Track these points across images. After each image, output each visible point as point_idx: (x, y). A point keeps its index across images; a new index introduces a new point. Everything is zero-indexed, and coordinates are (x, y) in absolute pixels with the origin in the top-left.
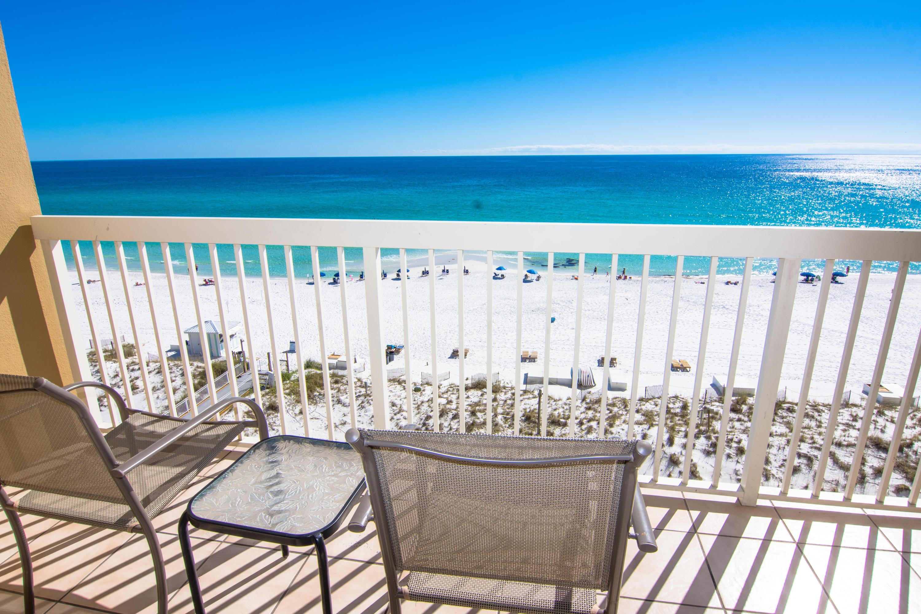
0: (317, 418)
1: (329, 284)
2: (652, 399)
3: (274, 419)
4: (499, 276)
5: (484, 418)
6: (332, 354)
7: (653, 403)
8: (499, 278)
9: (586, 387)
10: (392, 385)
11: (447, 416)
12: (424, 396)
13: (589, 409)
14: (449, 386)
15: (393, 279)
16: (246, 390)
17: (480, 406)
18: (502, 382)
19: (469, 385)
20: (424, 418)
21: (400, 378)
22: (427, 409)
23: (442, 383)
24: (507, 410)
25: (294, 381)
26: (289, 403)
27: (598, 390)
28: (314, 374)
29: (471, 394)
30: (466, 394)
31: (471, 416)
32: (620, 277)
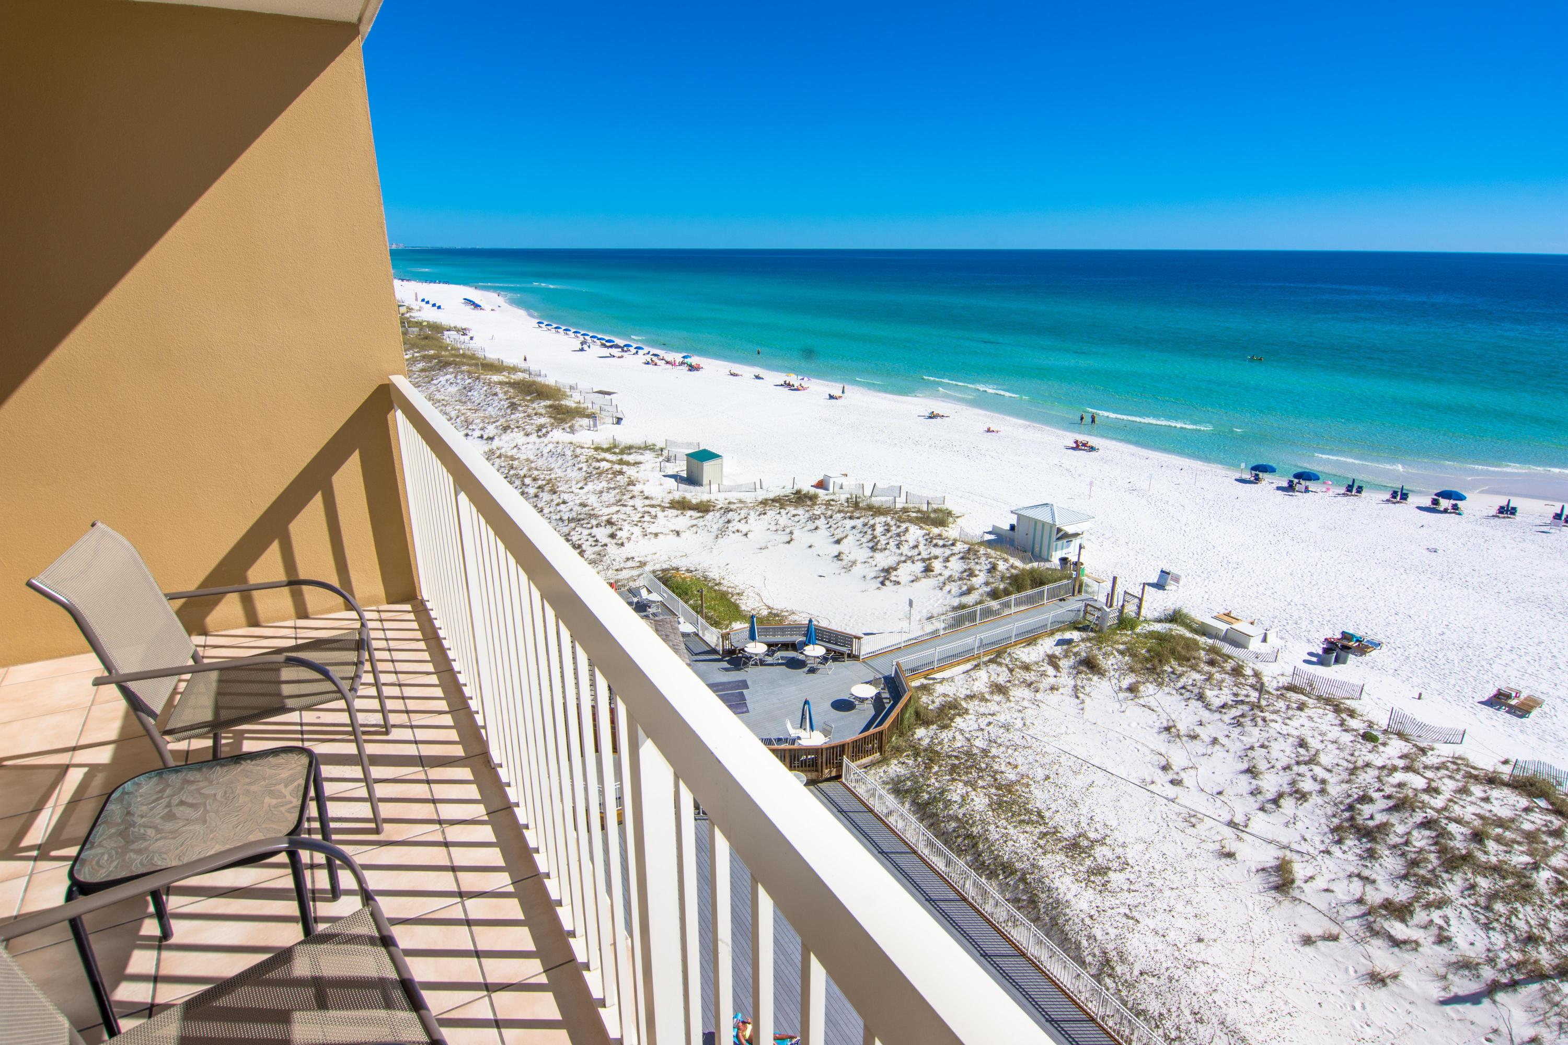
0: (1154, 708)
1: (1279, 488)
3: (1084, 681)
5: (1500, 858)
6: (1226, 612)
10: (1319, 708)
11: (1411, 816)
12: (1377, 755)
14: (1450, 759)
15: (1419, 508)
16: (1063, 622)
17: (1507, 829)
19: (1503, 777)
20: (1356, 796)
21: (1343, 701)
22: (1371, 781)
23: (1436, 745)
25: (1138, 635)
26: (1116, 667)
28: (1177, 635)
29: (1500, 796)
30: (1485, 791)
31: (1470, 840)
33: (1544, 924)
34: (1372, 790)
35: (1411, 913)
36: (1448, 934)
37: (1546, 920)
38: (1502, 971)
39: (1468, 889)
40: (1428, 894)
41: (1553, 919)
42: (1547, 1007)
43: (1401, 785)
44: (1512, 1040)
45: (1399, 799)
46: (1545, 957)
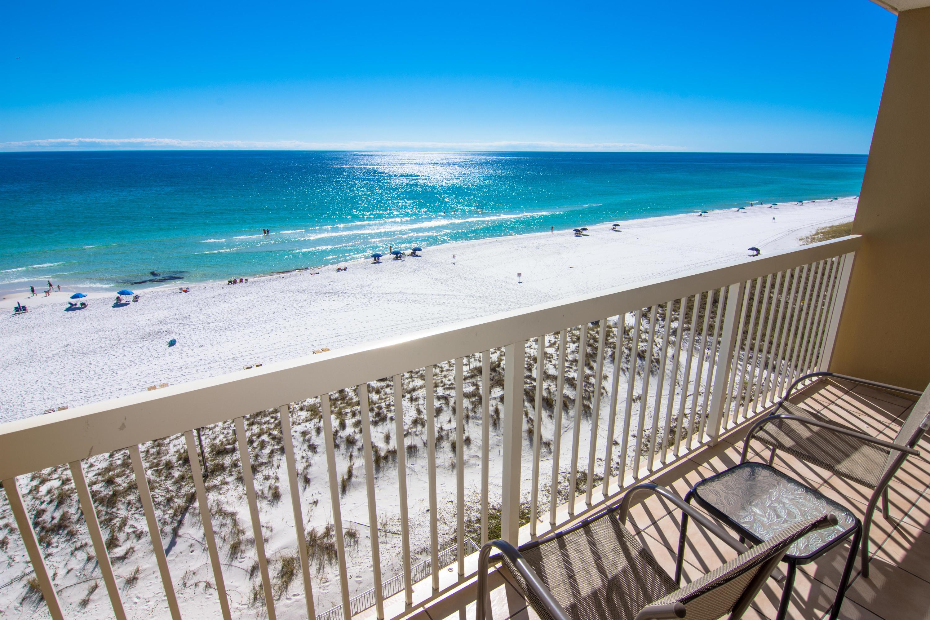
4: (77, 306)
5: (127, 482)
8: (79, 309)
11: (71, 500)
13: (252, 424)
17: (113, 469)
22: (32, 502)
24: (155, 461)
29: (94, 460)
30: (86, 463)
31: (108, 486)
32: (235, 281)
33: (168, 491)
34: (38, 506)
35: (117, 539)
36: (140, 531)
37: (167, 488)
38: (172, 522)
39: (128, 506)
40: (115, 524)
41: (168, 486)
42: (198, 518)
43: (49, 492)
44: (199, 542)
45: (58, 497)
46: (179, 502)
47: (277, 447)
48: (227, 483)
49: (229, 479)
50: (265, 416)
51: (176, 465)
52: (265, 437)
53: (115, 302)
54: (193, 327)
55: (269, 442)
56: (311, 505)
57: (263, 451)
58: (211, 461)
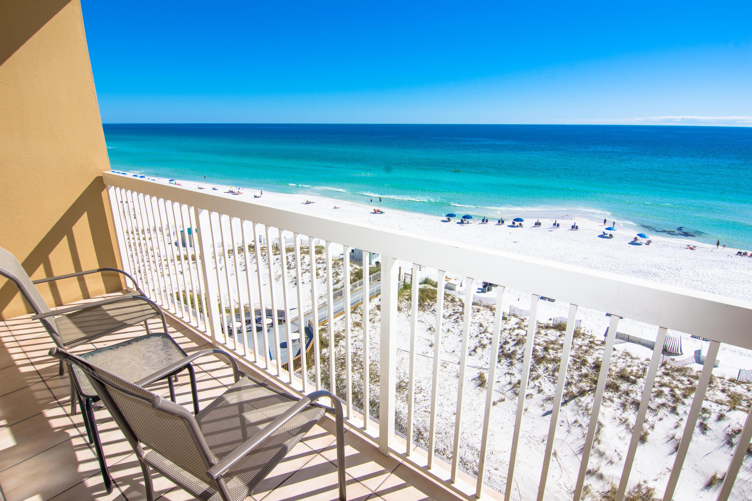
0: (423, 321)
1: (458, 223)
2: (746, 383)
4: (607, 236)
5: (554, 355)
7: (745, 387)
8: (607, 238)
9: (670, 354)
10: (485, 310)
11: (523, 346)
12: (508, 325)
13: (667, 374)
15: (508, 226)
17: (555, 344)
18: (583, 329)
19: (551, 325)
20: (503, 342)
21: (493, 306)
22: (507, 335)
23: (526, 317)
24: (580, 355)
26: (405, 306)
27: (683, 359)
28: (428, 288)
29: (550, 332)
30: (545, 332)
31: (544, 351)
32: (745, 254)
33: (572, 377)
34: (508, 339)
36: (542, 388)
37: (572, 375)
38: (562, 398)
39: (546, 370)
40: (533, 375)
41: (574, 374)
42: (578, 408)
43: (517, 335)
44: (568, 424)
45: (518, 340)
46: (574, 389)
47: (671, 404)
48: (612, 401)
49: (616, 400)
50: (684, 375)
51: (588, 365)
52: (666, 390)
53: (633, 240)
54: (678, 278)
55: (666, 395)
56: (667, 470)
57: (656, 399)
58: (612, 378)
